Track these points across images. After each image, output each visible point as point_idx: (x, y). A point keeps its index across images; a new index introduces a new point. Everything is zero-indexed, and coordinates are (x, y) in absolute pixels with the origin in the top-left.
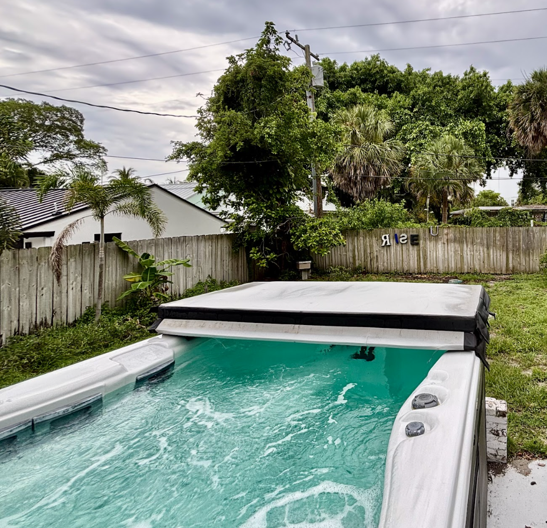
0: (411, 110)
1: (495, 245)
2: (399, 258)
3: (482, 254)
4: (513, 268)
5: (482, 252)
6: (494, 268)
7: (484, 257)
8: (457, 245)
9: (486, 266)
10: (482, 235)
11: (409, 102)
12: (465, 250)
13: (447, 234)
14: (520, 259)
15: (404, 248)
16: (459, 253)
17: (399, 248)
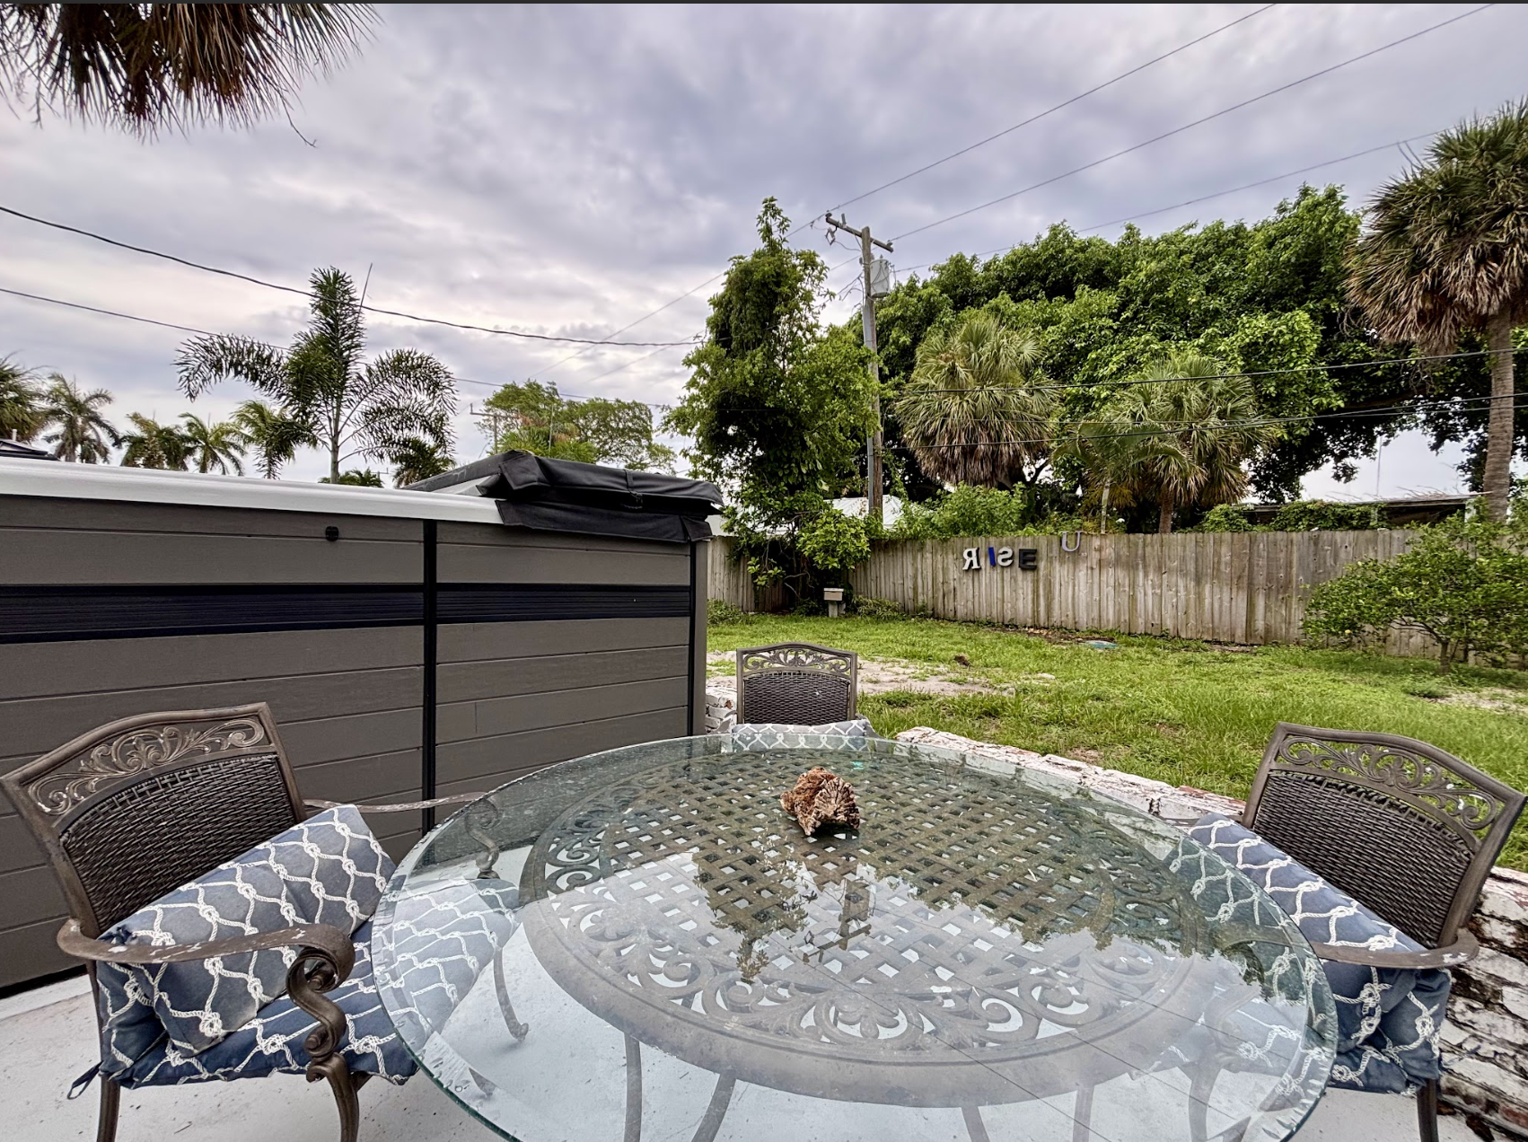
0: (1115, 317)
1: (1217, 573)
2: (997, 594)
3: (1182, 593)
4: (1268, 629)
5: (1181, 588)
6: (1213, 628)
7: (1187, 601)
8: (1121, 574)
9: (1192, 621)
10: (1184, 551)
11: (1111, 299)
12: (1141, 584)
13: (1100, 550)
14: (1288, 607)
15: (1007, 575)
16: (1127, 589)
17: (996, 575)
